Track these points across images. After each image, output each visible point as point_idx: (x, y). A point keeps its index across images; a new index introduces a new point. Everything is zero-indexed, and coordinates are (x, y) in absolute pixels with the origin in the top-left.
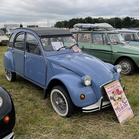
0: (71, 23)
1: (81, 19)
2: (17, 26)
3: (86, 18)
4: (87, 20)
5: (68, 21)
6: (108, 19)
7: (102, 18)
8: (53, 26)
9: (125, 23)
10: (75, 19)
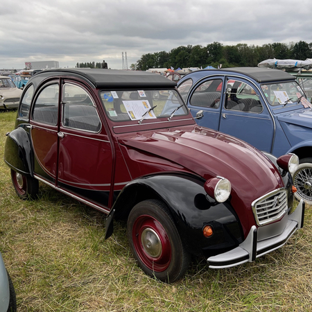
0: (176, 57)
1: (198, 47)
2: (55, 64)
3: (208, 46)
4: (210, 50)
5: (168, 52)
6: (257, 47)
7: (246, 45)
8: (136, 63)
9: (297, 55)
10: (184, 48)
